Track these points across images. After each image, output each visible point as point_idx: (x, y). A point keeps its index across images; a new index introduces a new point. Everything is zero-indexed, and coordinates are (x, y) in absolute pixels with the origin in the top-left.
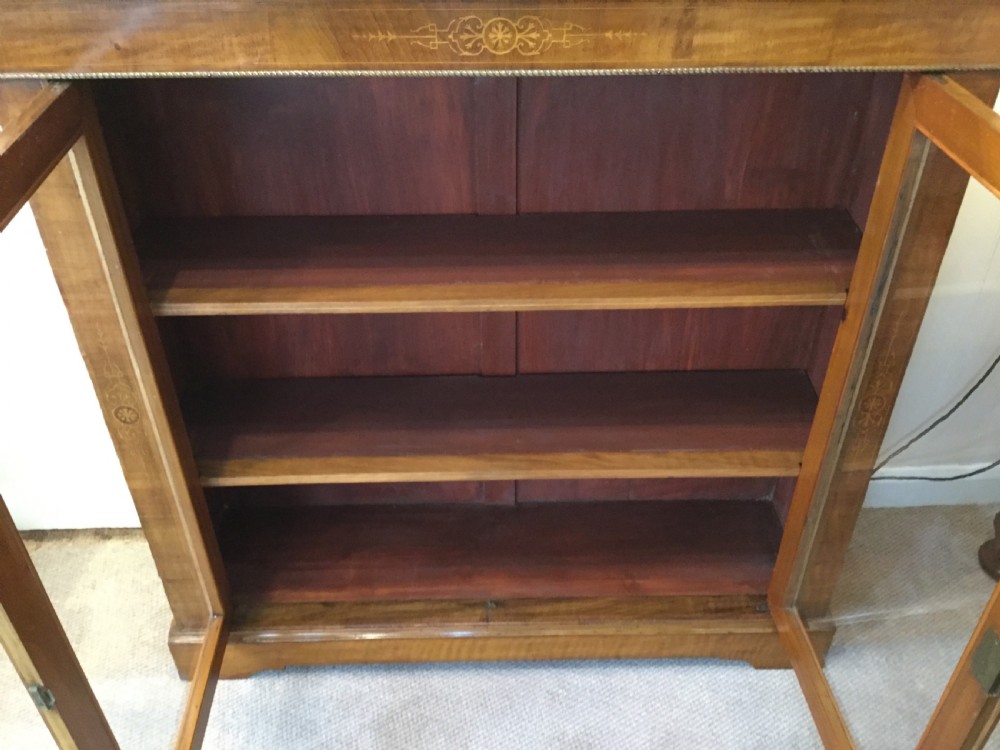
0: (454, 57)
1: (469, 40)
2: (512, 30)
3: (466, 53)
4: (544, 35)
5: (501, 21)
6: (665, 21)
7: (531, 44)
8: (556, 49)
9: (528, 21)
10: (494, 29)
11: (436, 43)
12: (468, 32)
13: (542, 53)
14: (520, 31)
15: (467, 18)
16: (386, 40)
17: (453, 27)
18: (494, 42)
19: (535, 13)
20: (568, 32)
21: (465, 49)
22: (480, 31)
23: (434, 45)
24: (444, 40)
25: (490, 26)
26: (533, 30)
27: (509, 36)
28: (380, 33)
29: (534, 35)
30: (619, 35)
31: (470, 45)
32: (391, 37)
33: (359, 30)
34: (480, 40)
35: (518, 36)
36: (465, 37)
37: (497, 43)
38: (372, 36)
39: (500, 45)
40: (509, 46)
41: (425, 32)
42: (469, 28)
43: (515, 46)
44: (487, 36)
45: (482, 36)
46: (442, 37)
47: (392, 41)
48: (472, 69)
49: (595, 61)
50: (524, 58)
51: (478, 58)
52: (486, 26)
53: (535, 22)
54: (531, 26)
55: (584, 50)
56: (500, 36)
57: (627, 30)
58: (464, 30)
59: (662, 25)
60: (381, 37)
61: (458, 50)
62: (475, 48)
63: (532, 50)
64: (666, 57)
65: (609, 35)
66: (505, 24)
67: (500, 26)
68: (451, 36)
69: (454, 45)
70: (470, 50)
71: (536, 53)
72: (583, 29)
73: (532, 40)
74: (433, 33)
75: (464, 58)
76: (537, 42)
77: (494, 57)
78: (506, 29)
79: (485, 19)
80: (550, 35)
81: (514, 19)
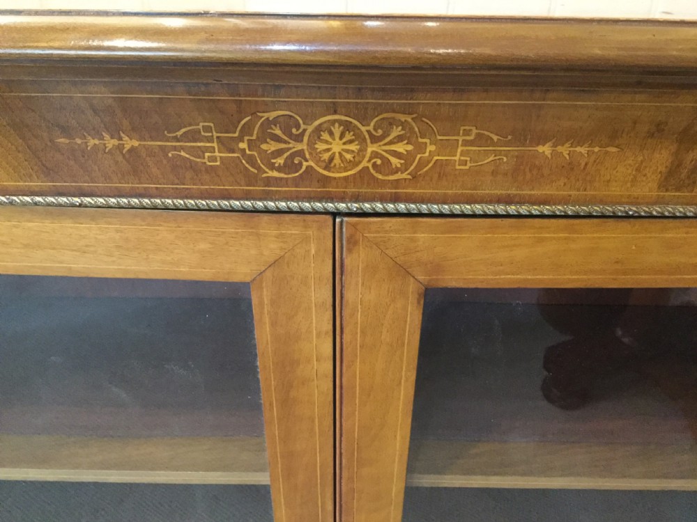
0: (252, 180)
1: (279, 153)
2: (359, 138)
3: (275, 174)
4: (421, 148)
5: (341, 123)
6: (658, 131)
7: (395, 162)
8: (442, 171)
9: (391, 123)
10: (325, 136)
11: (215, 155)
12: (277, 139)
13: (415, 176)
14: (375, 139)
15: (273, 115)
16: (120, 148)
17: (247, 130)
18: (326, 156)
19: (407, 110)
20: (466, 143)
21: (272, 167)
22: (299, 139)
23: (213, 159)
24: (233, 151)
25: (319, 130)
26: (400, 139)
27: (354, 147)
28: (107, 136)
29: (401, 148)
30: (564, 150)
31: (280, 161)
32: (130, 143)
33: (66, 131)
34: (300, 153)
35: (371, 148)
36: (271, 147)
37: (331, 159)
38: (92, 142)
39: (337, 161)
40: (354, 164)
41: (194, 136)
42: (278, 132)
43: (364, 164)
44: (311, 144)
45: (302, 146)
46: (227, 146)
47: (132, 150)
48: (286, 199)
49: (513, 192)
50: (383, 184)
51: (296, 182)
52: (310, 129)
53: (403, 124)
54: (396, 132)
55: (494, 173)
56: (337, 147)
57: (580, 144)
58: (265, 136)
59: (652, 135)
60: (111, 143)
61: (259, 168)
62: (289, 166)
63: (397, 171)
64: (648, 187)
65: (545, 149)
66: (347, 127)
67: (337, 130)
68: (243, 145)
69: (251, 160)
70: (279, 169)
71: (405, 176)
72: (495, 138)
73: (397, 155)
74: (210, 140)
75: (269, 181)
76: (407, 158)
77: (325, 180)
78: (348, 136)
79: (308, 119)
80: (432, 148)
81: (364, 120)
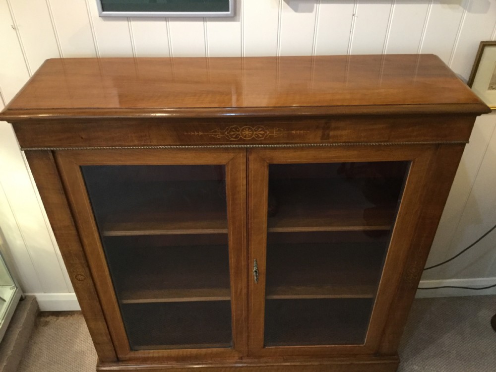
0: (227, 141)
1: (234, 135)
2: (252, 131)
3: (233, 139)
4: (266, 132)
5: (248, 128)
6: (318, 127)
7: (260, 136)
8: (271, 137)
9: (259, 128)
10: (244, 130)
11: (220, 136)
12: (234, 132)
13: (265, 139)
14: (256, 131)
15: (233, 126)
16: (198, 135)
17: (227, 130)
18: (245, 135)
19: (262, 125)
20: (276, 131)
21: (232, 138)
22: (239, 131)
24: (224, 134)
26: (261, 131)
27: (251, 133)
28: (196, 132)
29: (262, 132)
30: (298, 132)
31: (234, 136)
32: (201, 133)
35: (255, 133)
36: (232, 133)
38: (192, 133)
39: (247, 136)
40: (251, 136)
41: (216, 132)
42: (234, 130)
43: (253, 136)
45: (240, 133)
46: (222, 133)
48: (235, 145)
49: (288, 141)
50: (257, 141)
51: (238, 141)
52: (241, 129)
53: (262, 128)
54: (260, 129)
55: (283, 138)
56: (247, 133)
57: (301, 130)
58: (231, 131)
59: (316, 128)
60: (196, 133)
61: (229, 138)
62: (236, 137)
63: (261, 138)
64: (318, 140)
65: (294, 132)
68: (226, 133)
69: (227, 136)
70: (234, 138)
71: (263, 139)
72: (282, 130)
73: (260, 134)
74: (219, 132)
75: (231, 141)
76: (263, 135)
77: (244, 140)
78: (250, 130)
79: (241, 127)
80: (268, 132)
81: (253, 127)
